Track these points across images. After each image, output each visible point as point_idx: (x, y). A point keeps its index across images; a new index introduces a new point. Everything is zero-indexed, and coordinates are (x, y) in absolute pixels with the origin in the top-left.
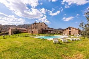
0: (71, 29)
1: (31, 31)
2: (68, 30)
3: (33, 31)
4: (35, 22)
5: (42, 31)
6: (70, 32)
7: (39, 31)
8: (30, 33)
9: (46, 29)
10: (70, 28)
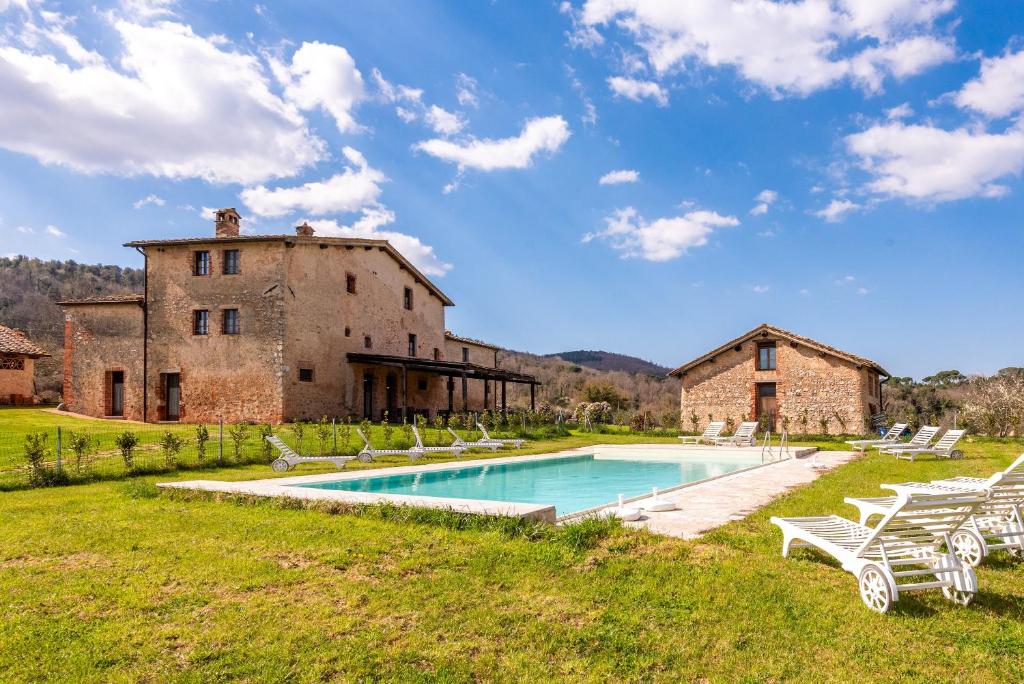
0: (783, 352)
1: (133, 371)
2: (746, 371)
3: (171, 381)
4: (227, 218)
5: (350, 375)
6: (765, 390)
7: (306, 375)
8: (114, 410)
9: (424, 353)
10: (764, 342)
